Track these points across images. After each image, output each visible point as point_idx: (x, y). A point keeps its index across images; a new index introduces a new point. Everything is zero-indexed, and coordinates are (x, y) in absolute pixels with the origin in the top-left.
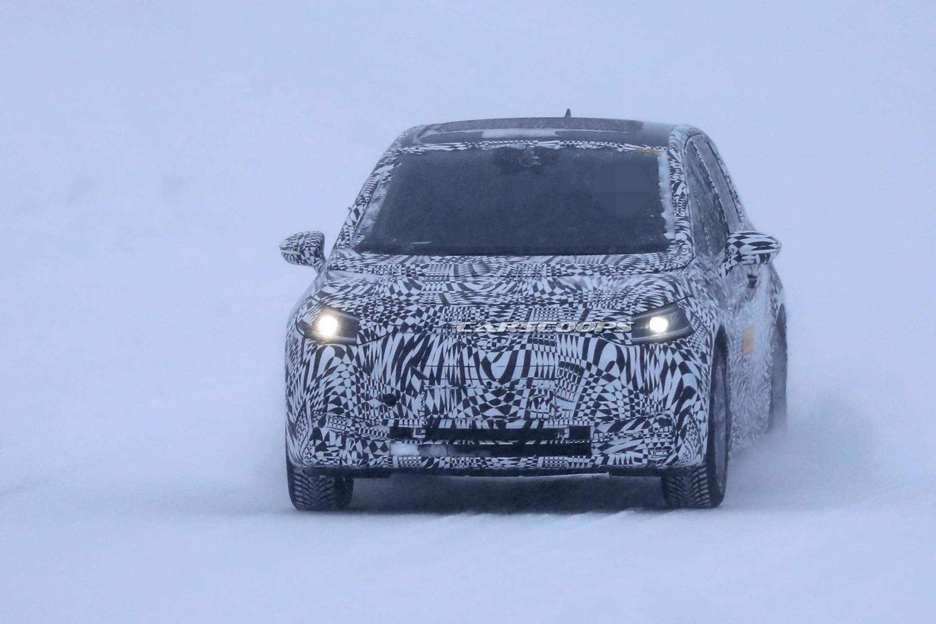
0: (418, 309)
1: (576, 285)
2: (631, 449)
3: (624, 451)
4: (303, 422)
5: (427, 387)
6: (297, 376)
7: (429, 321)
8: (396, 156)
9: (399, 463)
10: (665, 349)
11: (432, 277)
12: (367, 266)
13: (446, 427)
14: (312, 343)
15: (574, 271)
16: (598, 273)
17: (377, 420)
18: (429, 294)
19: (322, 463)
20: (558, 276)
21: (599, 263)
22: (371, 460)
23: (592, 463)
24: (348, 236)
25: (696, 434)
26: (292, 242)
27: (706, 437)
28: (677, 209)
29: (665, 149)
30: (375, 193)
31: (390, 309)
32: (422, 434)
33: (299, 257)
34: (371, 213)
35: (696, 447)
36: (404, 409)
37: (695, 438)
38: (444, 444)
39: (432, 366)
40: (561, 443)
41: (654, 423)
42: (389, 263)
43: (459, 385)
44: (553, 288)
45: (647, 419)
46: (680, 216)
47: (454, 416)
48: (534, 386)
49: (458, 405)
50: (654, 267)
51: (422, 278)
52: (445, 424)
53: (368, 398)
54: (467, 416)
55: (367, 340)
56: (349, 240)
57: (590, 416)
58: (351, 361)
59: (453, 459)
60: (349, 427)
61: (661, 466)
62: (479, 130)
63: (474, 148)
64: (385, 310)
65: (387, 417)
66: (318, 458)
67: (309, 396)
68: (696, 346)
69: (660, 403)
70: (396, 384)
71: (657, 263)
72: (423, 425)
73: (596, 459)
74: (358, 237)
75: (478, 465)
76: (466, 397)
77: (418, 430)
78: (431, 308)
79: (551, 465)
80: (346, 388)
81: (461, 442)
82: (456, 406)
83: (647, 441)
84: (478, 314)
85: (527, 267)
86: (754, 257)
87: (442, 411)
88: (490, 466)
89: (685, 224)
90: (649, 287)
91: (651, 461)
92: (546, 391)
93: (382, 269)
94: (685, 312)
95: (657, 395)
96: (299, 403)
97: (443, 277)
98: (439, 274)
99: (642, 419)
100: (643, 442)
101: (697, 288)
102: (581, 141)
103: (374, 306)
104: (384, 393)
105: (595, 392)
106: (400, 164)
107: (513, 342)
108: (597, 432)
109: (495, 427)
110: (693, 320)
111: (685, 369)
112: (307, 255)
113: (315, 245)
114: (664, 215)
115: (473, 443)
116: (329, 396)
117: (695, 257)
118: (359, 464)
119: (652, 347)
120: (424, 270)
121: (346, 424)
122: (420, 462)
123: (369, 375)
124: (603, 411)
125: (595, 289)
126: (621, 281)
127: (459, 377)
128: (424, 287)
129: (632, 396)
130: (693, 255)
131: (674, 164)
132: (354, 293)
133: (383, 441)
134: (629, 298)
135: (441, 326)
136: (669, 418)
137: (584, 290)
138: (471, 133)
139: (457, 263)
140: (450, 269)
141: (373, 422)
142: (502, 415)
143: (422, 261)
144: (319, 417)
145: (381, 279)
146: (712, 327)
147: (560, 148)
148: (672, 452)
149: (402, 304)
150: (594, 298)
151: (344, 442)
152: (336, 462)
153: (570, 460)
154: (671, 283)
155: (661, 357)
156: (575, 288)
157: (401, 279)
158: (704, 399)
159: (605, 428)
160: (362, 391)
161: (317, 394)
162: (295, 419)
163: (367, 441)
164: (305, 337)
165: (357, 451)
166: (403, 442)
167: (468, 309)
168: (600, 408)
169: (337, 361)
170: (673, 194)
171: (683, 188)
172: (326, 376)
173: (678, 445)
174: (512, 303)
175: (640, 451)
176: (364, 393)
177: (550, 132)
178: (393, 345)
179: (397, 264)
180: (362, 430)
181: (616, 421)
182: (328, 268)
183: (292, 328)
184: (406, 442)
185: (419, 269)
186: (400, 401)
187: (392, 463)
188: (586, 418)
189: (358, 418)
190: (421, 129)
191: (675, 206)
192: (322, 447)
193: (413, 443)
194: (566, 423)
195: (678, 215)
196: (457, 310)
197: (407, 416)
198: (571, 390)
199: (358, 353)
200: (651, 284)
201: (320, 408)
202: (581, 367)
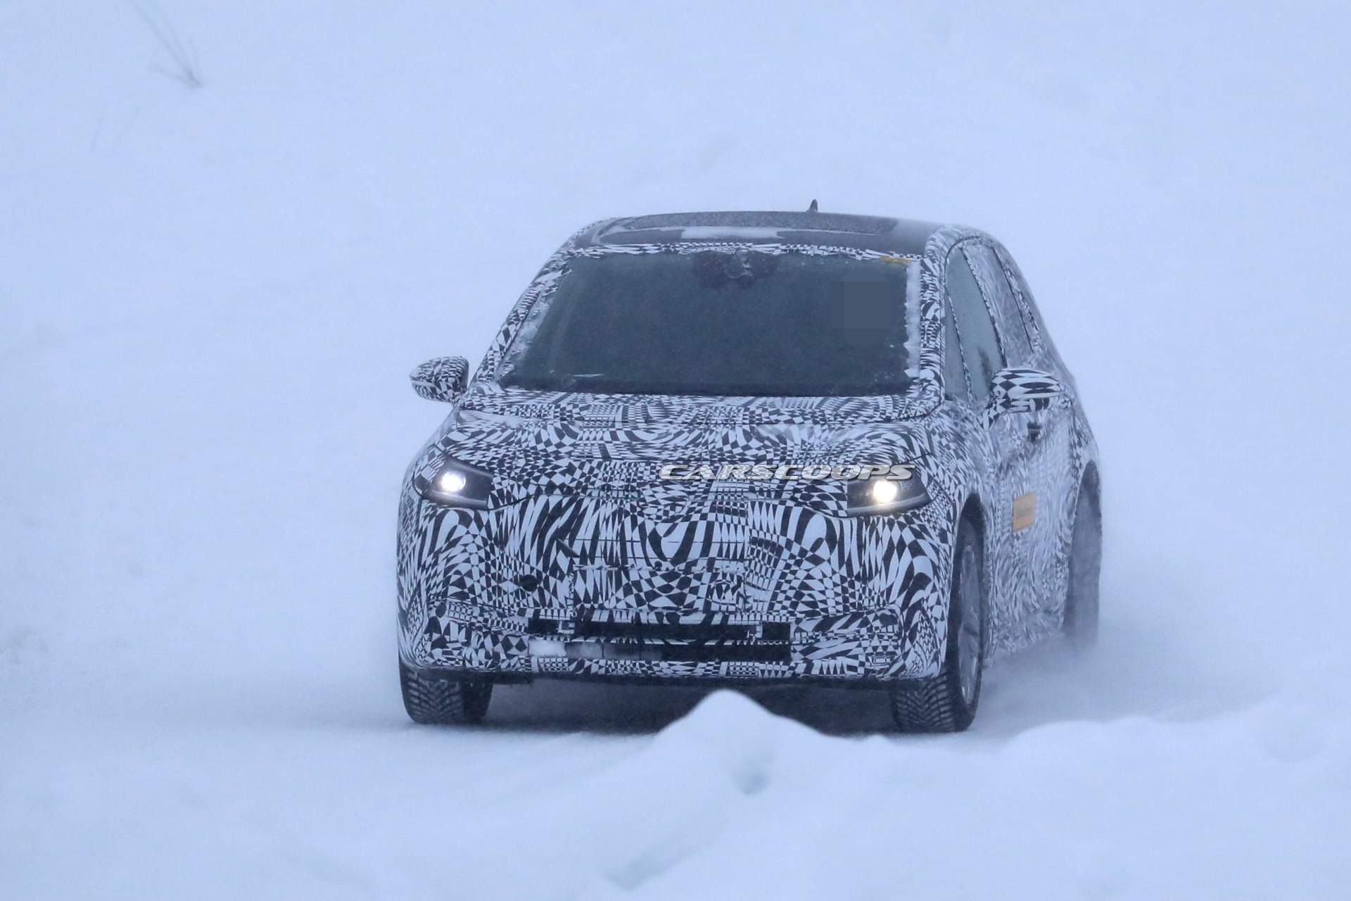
0: (570, 463)
1: (778, 437)
2: (844, 653)
3: (833, 656)
4: (417, 609)
5: (578, 567)
6: (410, 549)
7: (583, 480)
8: (565, 260)
9: (539, 666)
10: (891, 524)
11: (593, 422)
12: (511, 404)
13: (601, 620)
14: (430, 506)
15: (780, 418)
16: (811, 421)
17: (512, 609)
18: (586, 445)
19: (439, 663)
20: (757, 424)
21: (813, 408)
22: (504, 660)
23: (792, 672)
24: (492, 364)
25: (930, 636)
26: (426, 371)
27: (944, 639)
28: (925, 338)
29: (918, 258)
30: (532, 310)
31: (533, 463)
32: (571, 629)
33: (433, 390)
34: (525, 334)
35: (930, 653)
36: (547, 595)
37: (929, 641)
38: (598, 641)
39: (584, 540)
40: (752, 644)
41: (874, 621)
42: (539, 403)
43: (619, 565)
44: (748, 440)
45: (865, 615)
46: (928, 347)
47: (612, 606)
48: (717, 569)
49: (616, 591)
50: (884, 414)
51: (580, 423)
52: (599, 617)
53: (500, 579)
54: (629, 606)
55: (501, 504)
56: (492, 370)
57: (790, 609)
58: (480, 531)
59: (609, 662)
60: (476, 618)
61: (882, 677)
62: (681, 228)
63: (668, 252)
64: (526, 465)
65: (524, 605)
66: (435, 657)
67: (424, 576)
68: (933, 519)
69: (882, 594)
70: (537, 564)
71: (890, 409)
72: (571, 617)
73: (796, 666)
74: (505, 366)
75: (642, 671)
76: (627, 582)
77: (565, 623)
78: (587, 462)
79: (738, 673)
80: (473, 566)
81: (621, 640)
82: (614, 593)
83: (865, 644)
84: (648, 473)
85: (718, 411)
86: (1027, 403)
87: (596, 600)
88: (657, 673)
89: (934, 357)
90: (874, 441)
91: (869, 669)
92: (732, 576)
93: (529, 410)
94: (920, 475)
95: (878, 584)
96: (412, 585)
97: (608, 422)
98: (602, 417)
99: (858, 615)
100: (859, 646)
101: (940, 443)
102: (809, 245)
103: (513, 458)
104: (521, 573)
105: (796, 578)
106: (571, 271)
107: (691, 510)
108: (799, 630)
109: (665, 621)
110: (931, 486)
111: (916, 551)
112: (444, 388)
113: (454, 375)
114: (907, 345)
115: (636, 642)
116: (450, 577)
117: (943, 402)
118: (488, 666)
119: (874, 521)
120: (584, 413)
121: (472, 613)
122: (566, 665)
123: (502, 549)
124: (807, 604)
125: (803, 442)
126: (839, 432)
127: (619, 555)
128: (581, 434)
129: (846, 585)
130: (940, 399)
131: (927, 278)
132: (488, 441)
133: (520, 636)
134: (847, 455)
135: (598, 488)
136: (894, 615)
137: (789, 443)
138: (667, 232)
139: (628, 405)
140: (617, 411)
141: (507, 611)
142: (675, 606)
143: (583, 401)
144: (437, 604)
145: (526, 423)
146: (957, 495)
147: (781, 254)
148: (898, 659)
149: (550, 457)
150: (802, 454)
151: (468, 636)
152: (457, 663)
153: (762, 666)
154: (903, 436)
155: (885, 534)
156: (777, 440)
157: (552, 424)
158: (942, 589)
159: (809, 626)
160: (493, 570)
161: (435, 574)
162: (407, 605)
163: (499, 636)
164: (423, 497)
165: (486, 650)
166: (545, 639)
167: (635, 466)
168: (803, 600)
169: (461, 530)
170: (922, 317)
171: (936, 310)
172: (446, 549)
173: (906, 651)
174: (693, 459)
175: (856, 657)
176: (495, 574)
177: (771, 232)
178: (534, 510)
179: (549, 403)
180: (493, 622)
181: (824, 617)
182: (461, 406)
183: (407, 485)
184: (549, 639)
185: (577, 410)
186: (542, 585)
187: (530, 666)
188: (785, 612)
189: (487, 605)
190: (606, 224)
191: (922, 334)
192: (440, 643)
193: (559, 639)
194: (758, 618)
195: (925, 346)
196: (620, 467)
197: (551, 604)
198: (766, 574)
199: (488, 520)
200: (878, 438)
201: (438, 591)
202: (779, 545)
